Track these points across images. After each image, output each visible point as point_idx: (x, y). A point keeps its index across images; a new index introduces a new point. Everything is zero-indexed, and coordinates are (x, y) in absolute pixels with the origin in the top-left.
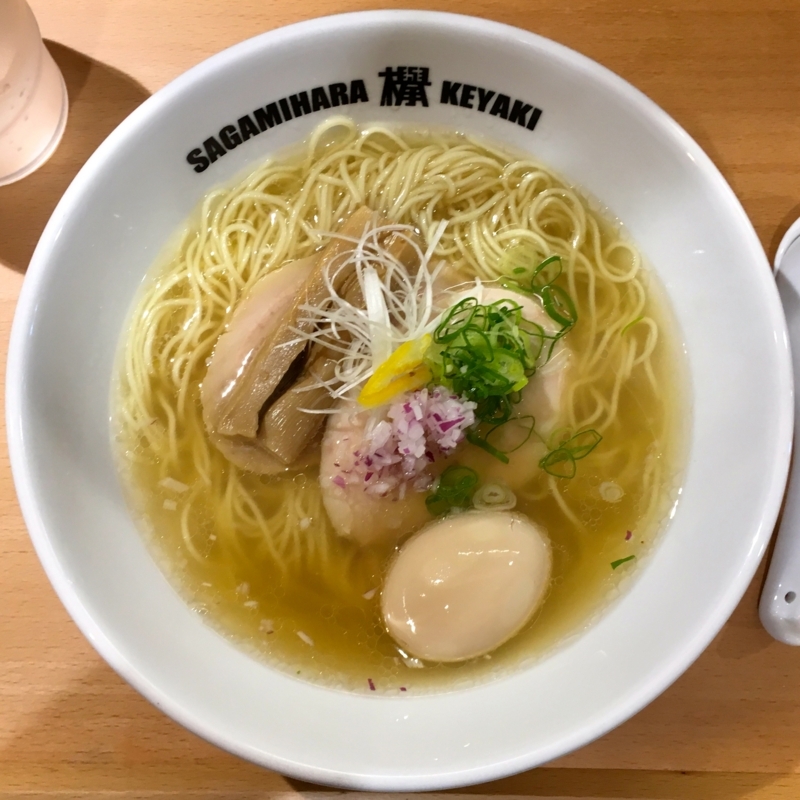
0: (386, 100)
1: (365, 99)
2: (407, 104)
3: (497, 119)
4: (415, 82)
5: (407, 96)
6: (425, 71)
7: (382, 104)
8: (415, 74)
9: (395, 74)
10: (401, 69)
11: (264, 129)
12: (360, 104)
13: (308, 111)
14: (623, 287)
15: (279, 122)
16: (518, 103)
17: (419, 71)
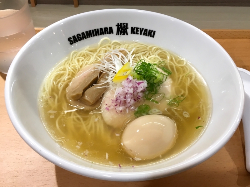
0: (118, 34)
1: (113, 33)
2: (123, 35)
3: (145, 36)
4: (125, 28)
5: (123, 32)
6: (127, 24)
7: (117, 35)
8: (124, 25)
9: (120, 25)
10: (121, 24)
11: (88, 38)
12: (111, 34)
13: (99, 35)
14: (182, 67)
15: (92, 36)
16: (150, 30)
17: (125, 24)
